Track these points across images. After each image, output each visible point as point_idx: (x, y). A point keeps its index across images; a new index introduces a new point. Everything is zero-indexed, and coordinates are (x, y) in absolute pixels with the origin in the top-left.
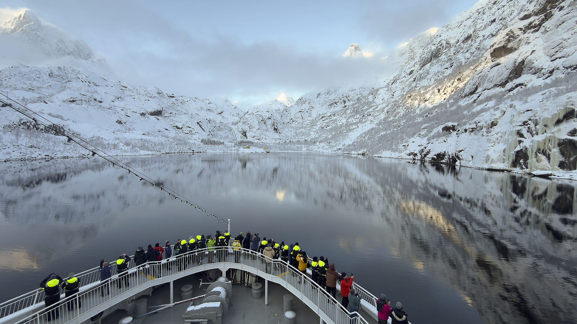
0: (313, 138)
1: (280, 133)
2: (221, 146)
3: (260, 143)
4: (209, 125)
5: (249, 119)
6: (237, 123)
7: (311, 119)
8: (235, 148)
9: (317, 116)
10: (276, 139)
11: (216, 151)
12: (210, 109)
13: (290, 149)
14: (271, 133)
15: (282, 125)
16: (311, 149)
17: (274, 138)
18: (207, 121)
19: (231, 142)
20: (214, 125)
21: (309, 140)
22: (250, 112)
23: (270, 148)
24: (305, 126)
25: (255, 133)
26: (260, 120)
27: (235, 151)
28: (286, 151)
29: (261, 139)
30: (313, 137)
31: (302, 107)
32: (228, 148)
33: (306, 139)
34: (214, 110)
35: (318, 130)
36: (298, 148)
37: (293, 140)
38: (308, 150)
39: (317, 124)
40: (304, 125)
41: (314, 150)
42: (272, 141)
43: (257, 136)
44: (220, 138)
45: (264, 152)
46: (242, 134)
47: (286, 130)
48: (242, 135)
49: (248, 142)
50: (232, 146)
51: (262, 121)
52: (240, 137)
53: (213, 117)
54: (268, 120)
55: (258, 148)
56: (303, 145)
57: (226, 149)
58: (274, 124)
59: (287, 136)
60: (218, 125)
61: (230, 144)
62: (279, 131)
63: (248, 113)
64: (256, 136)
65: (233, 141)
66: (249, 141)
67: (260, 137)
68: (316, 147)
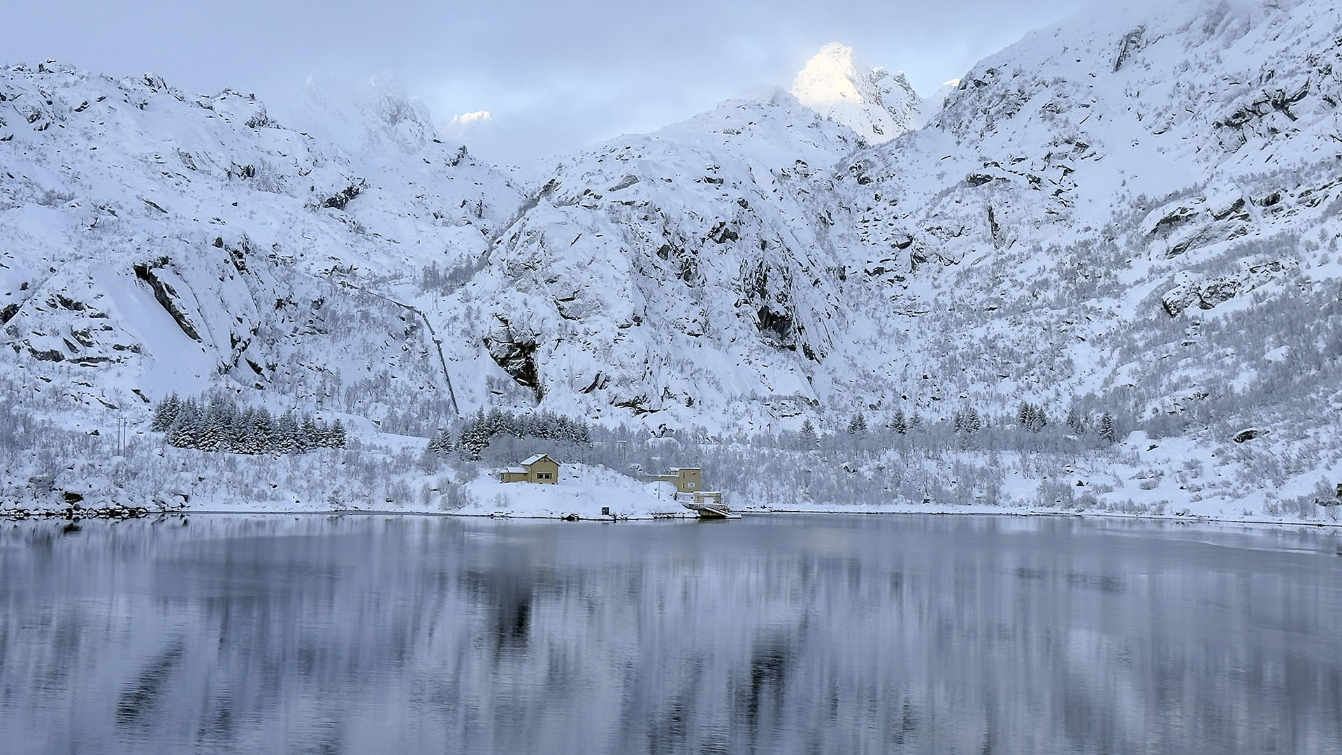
0: (1090, 397)
1: (809, 353)
2: (317, 460)
3: (644, 435)
4: (237, 289)
5: (557, 240)
6: (460, 276)
7: (1069, 237)
8: (433, 481)
9: (1120, 217)
10: (774, 405)
11: (270, 506)
12: (257, 165)
13: (901, 487)
14: (739, 351)
15: (826, 287)
16: (1078, 493)
17: (764, 392)
18: (223, 254)
19: (405, 426)
20: (273, 286)
21: (1058, 413)
22: (570, 185)
23: (732, 482)
24: (1016, 294)
25: (608, 350)
26: (652, 250)
27: (427, 500)
28: (865, 508)
29: (655, 403)
30: (1093, 385)
31: (994, 147)
32: (369, 481)
33: (1031, 399)
34: (290, 171)
35: (1137, 327)
36: (968, 477)
37: (925, 414)
38: (1053, 494)
39: (1124, 276)
40: (1007, 285)
41: (1109, 498)
42: (744, 422)
43: (624, 381)
44: (322, 396)
45: (678, 509)
46: (503, 362)
47: (863, 327)
48: (502, 374)
49: (543, 429)
50: (404, 462)
51: (663, 252)
52: (480, 387)
53: (276, 226)
54: (711, 250)
55: (632, 474)
56: (1009, 458)
57: (357, 485)
58: (762, 282)
59: (870, 381)
60: (306, 291)
61: (397, 442)
62: (803, 338)
63: (555, 196)
64: (615, 374)
65: (424, 415)
66: (551, 417)
67: (647, 389)
68: (1125, 472)
